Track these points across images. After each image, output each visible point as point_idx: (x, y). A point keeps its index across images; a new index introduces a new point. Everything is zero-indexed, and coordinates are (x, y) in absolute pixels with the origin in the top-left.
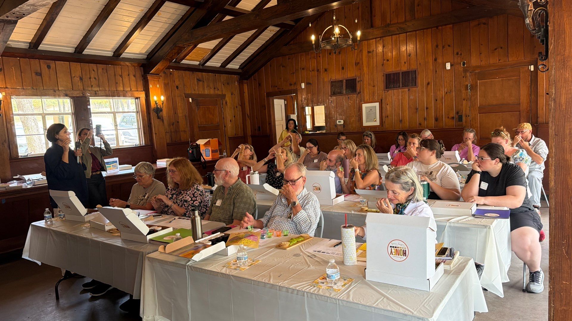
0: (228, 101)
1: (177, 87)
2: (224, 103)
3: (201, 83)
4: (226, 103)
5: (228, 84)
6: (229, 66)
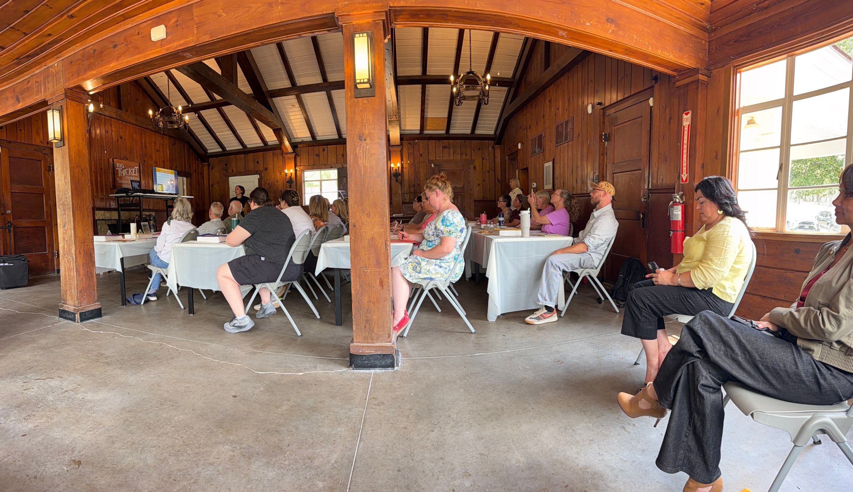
0: (477, 166)
1: (421, 155)
2: (472, 167)
3: (445, 150)
4: (474, 168)
5: (479, 149)
6: (478, 132)
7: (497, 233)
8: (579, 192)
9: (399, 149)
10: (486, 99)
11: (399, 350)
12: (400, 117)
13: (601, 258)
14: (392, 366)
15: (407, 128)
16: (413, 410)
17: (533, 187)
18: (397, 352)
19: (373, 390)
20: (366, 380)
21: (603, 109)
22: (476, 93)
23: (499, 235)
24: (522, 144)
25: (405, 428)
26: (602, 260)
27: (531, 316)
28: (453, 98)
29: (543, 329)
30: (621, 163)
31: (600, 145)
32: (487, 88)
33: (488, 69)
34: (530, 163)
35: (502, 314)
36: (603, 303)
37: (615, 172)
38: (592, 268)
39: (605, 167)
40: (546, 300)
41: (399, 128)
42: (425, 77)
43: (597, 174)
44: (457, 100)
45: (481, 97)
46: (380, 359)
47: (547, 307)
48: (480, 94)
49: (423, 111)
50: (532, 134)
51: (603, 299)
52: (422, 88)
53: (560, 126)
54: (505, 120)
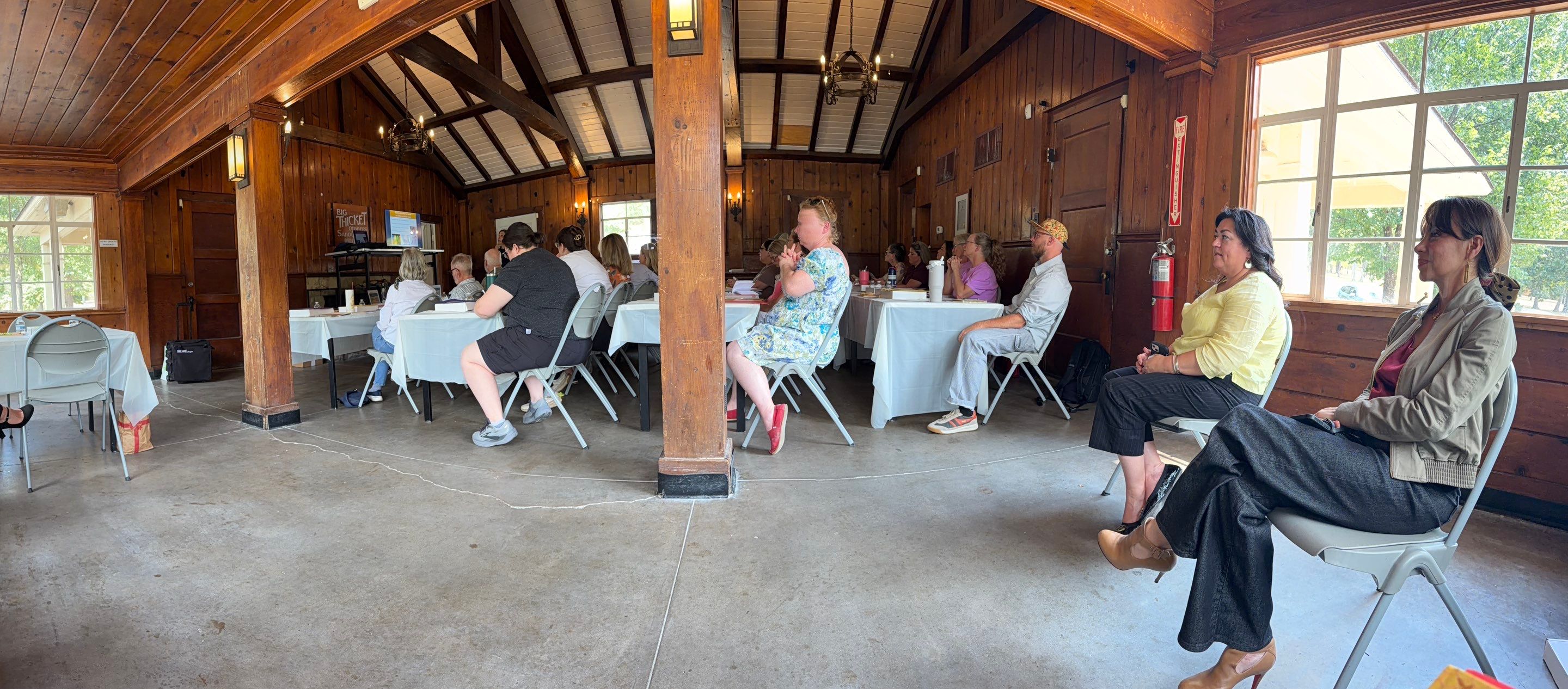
0: (854, 201)
1: (772, 182)
2: (846, 203)
3: (808, 175)
4: (850, 204)
5: (858, 176)
6: (857, 150)
7: (888, 296)
8: (1009, 240)
9: (740, 171)
10: (872, 95)
11: (736, 468)
12: (742, 122)
13: (1046, 337)
14: (724, 492)
15: (753, 140)
16: (758, 564)
17: (938, 232)
18: (732, 471)
19: (693, 530)
20: (681, 515)
21: (1048, 111)
22: (856, 85)
23: (891, 297)
24: (923, 168)
25: (745, 594)
26: (1046, 340)
27: (937, 421)
28: (822, 90)
29: (958, 441)
30: (1073, 194)
31: (1042, 167)
32: (875, 78)
33: (876, 49)
34: (934, 196)
35: (895, 419)
36: (1044, 405)
37: (1066, 208)
38: (1032, 352)
39: (1049, 201)
40: (961, 399)
41: (740, 139)
42: (780, 62)
43: (1037, 212)
44: (830, 96)
45: (865, 93)
46: (705, 482)
47: (962, 409)
48: (865, 87)
49: (776, 115)
50: (938, 153)
51: (1044, 399)
52: (776, 80)
53: (982, 139)
54: (897, 132)
